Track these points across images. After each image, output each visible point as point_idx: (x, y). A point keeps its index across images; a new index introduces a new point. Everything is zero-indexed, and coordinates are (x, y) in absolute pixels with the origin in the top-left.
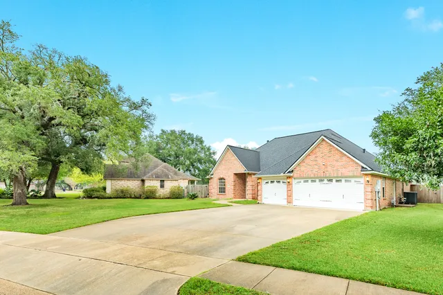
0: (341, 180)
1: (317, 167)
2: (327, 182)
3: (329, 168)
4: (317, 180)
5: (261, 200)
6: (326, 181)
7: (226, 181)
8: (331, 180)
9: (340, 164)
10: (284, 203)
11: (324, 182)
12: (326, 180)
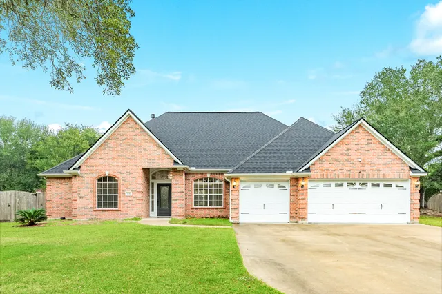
0: (378, 184)
1: (349, 164)
2: (360, 187)
3: (367, 167)
4: (345, 184)
5: (237, 217)
6: (357, 186)
7: (120, 182)
8: (364, 184)
9: (381, 161)
10: (286, 219)
11: (355, 187)
12: (357, 183)
